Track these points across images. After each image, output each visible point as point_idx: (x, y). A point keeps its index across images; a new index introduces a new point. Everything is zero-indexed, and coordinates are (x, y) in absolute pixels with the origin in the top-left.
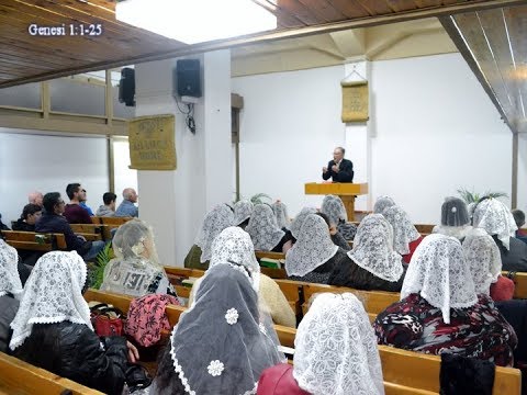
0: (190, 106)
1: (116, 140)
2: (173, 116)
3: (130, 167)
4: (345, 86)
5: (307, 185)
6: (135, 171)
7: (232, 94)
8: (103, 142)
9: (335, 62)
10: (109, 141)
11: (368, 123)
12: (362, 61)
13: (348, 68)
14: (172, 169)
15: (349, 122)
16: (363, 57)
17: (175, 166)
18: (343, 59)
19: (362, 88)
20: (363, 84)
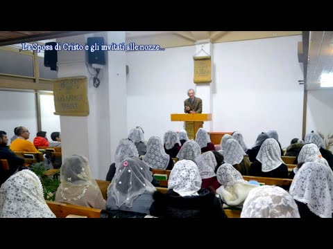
0: (98, 71)
1: (42, 94)
2: (86, 78)
3: (55, 114)
4: (196, 60)
5: (172, 115)
8: (33, 95)
9: (191, 43)
10: (36, 94)
11: (211, 84)
12: (207, 43)
13: (198, 47)
14: (86, 116)
15: (198, 83)
16: (208, 40)
17: (88, 113)
18: (195, 41)
19: (207, 61)
20: (207, 59)
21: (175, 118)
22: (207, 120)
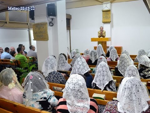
0: (52, 19)
2: (47, 23)
3: (34, 40)
4: (103, 11)
5: (92, 39)
6: (36, 41)
7: (66, 14)
9: (101, 3)
10: (29, 30)
11: (111, 23)
12: (109, 3)
13: (104, 5)
14: (47, 41)
15: (105, 23)
16: (109, 2)
17: (48, 39)
18: (102, 2)
19: (109, 12)
20: (109, 11)
21: (93, 40)
22: (108, 41)
